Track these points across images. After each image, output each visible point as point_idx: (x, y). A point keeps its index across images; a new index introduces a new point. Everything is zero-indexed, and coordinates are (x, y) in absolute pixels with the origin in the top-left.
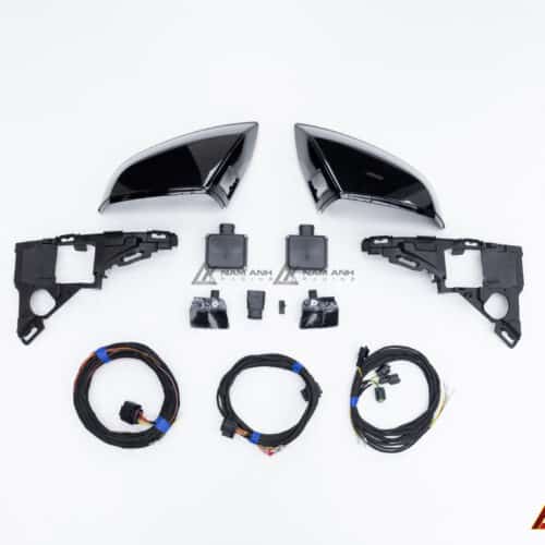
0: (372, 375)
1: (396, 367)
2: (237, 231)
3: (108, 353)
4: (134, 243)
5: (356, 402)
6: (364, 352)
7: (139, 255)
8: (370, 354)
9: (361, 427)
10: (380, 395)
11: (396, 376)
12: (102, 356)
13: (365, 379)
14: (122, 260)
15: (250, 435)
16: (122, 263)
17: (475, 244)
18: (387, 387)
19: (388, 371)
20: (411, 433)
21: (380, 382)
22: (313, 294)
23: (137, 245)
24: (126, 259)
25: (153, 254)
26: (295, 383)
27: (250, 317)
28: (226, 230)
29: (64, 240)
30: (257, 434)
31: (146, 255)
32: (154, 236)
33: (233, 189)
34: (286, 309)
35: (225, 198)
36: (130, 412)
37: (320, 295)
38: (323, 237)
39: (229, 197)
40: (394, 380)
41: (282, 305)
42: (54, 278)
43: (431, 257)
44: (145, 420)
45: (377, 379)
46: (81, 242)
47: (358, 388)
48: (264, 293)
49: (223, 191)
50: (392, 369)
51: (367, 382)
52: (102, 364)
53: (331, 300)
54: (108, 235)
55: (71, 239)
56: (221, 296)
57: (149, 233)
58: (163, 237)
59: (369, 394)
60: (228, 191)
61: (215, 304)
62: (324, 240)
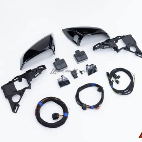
3: (42, 102)
4: (36, 71)
5: (112, 86)
6: (108, 73)
7: (38, 73)
8: (109, 73)
10: (117, 82)
11: (119, 76)
12: (40, 104)
13: (112, 80)
15: (90, 107)
16: (35, 77)
17: (120, 37)
18: (118, 79)
20: (131, 88)
21: (116, 79)
24: (35, 76)
25: (42, 72)
26: (95, 89)
27: (75, 78)
29: (15, 80)
30: (92, 106)
31: (40, 73)
32: (40, 68)
36: (55, 116)
37: (89, 65)
41: (81, 72)
42: (17, 90)
44: (61, 115)
45: (114, 79)
47: (111, 83)
50: (117, 75)
51: (112, 81)
52: (41, 106)
53: (92, 65)
55: (17, 78)
56: (64, 76)
57: (38, 67)
58: (42, 67)
59: (114, 84)
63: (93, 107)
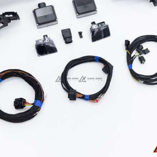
0: (135, 53)
5: (131, 66)
6: (127, 42)
7: (2, 24)
8: (131, 43)
10: (142, 60)
11: (147, 49)
15: (83, 97)
18: (143, 55)
19: (142, 48)
21: (140, 54)
22: (93, 23)
25: (9, 24)
26: (99, 67)
27: (67, 43)
30: (87, 96)
32: (7, 16)
34: (83, 34)
40: (146, 51)
44: (29, 104)
45: (138, 54)
47: (130, 61)
48: (69, 29)
50: (144, 47)
51: (133, 57)
56: (48, 36)
57: (4, 15)
58: (11, 16)
59: (136, 62)
63: (88, 98)
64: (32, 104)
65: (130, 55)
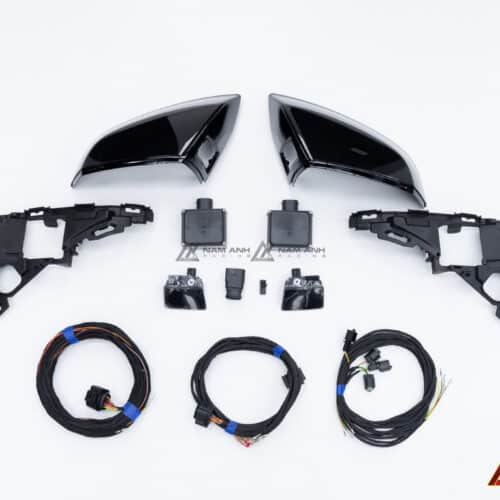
0: (360, 361)
1: (387, 352)
2: (215, 206)
3: (75, 332)
5: (343, 389)
6: (351, 335)
7: (111, 228)
8: (358, 337)
9: (347, 417)
10: (369, 382)
11: (387, 362)
12: (69, 336)
13: (353, 365)
14: (93, 233)
15: (225, 423)
16: (93, 237)
17: (473, 220)
18: (376, 374)
19: (379, 357)
20: (404, 425)
21: (369, 369)
22: (296, 273)
23: (109, 218)
24: (98, 233)
25: (126, 229)
26: (276, 368)
27: (228, 297)
28: (204, 204)
29: (33, 214)
30: (233, 423)
31: (119, 229)
32: (128, 210)
33: (212, 162)
34: (268, 289)
35: (204, 172)
36: (97, 397)
37: (304, 273)
38: (307, 212)
39: (209, 170)
40: (385, 366)
41: (263, 284)
42: (22, 254)
43: (424, 233)
44: (113, 406)
45: (365, 366)
46: (50, 216)
47: (345, 375)
48: (243, 271)
49: (202, 164)
50: (381, 355)
51: (354, 369)
52: (68, 345)
53: (316, 278)
54: (79, 208)
55: (41, 213)
56: (197, 275)
57: (123, 207)
58: (137, 211)
59: (356, 383)
60: (206, 164)
61: (191, 282)
62: (308, 216)
63: (234, 429)
64: (119, 408)
65: (348, 365)
